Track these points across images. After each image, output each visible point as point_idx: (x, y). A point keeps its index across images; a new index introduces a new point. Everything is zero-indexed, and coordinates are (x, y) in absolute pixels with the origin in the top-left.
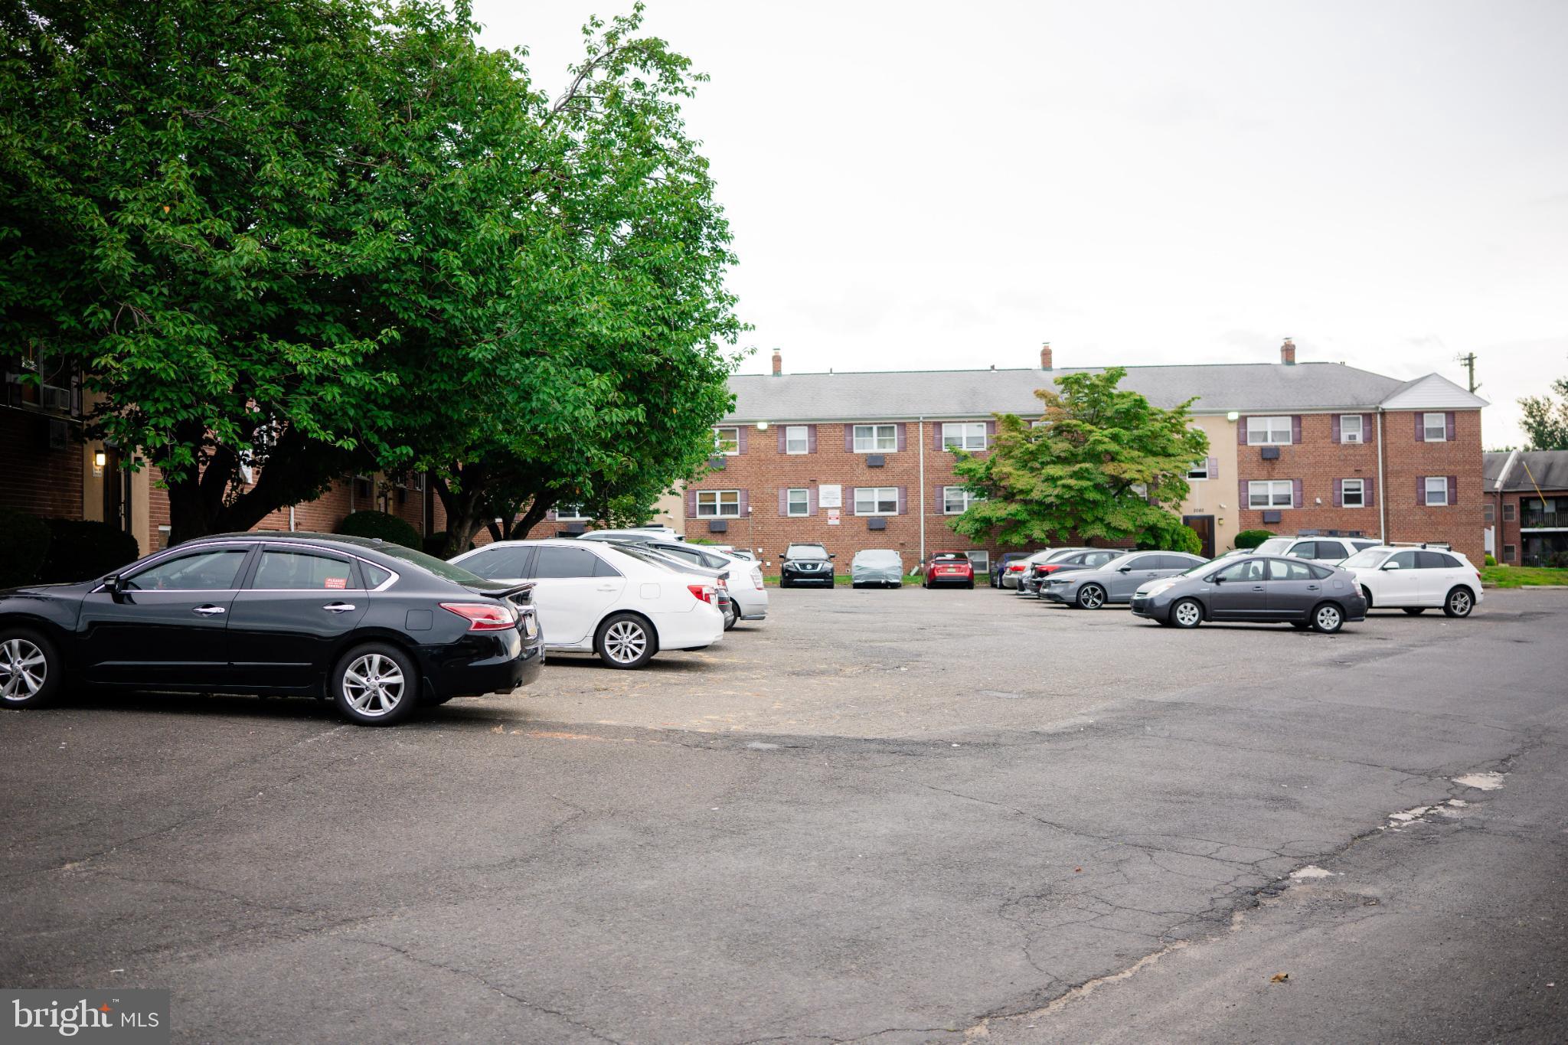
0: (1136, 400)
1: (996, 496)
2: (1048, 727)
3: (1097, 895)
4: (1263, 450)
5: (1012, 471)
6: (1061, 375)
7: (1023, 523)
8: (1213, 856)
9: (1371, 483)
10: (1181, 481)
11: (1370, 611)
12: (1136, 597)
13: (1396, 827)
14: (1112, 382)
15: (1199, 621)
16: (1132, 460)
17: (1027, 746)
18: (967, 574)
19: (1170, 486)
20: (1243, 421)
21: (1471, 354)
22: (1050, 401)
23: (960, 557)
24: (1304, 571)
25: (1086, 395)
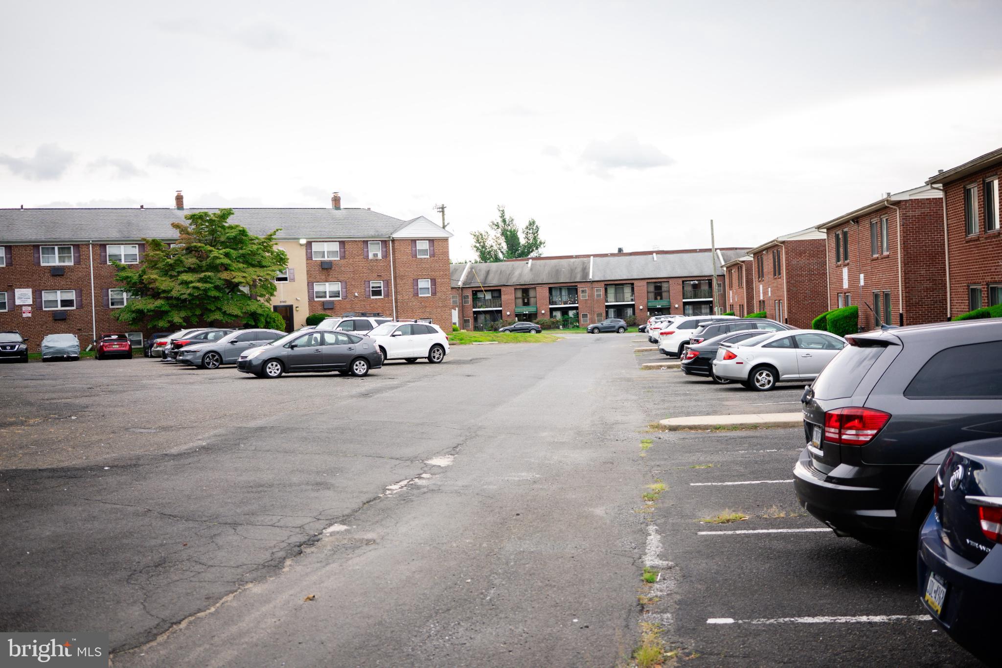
0: (240, 231)
1: (146, 295)
2: (174, 450)
3: (197, 560)
4: (322, 263)
5: (157, 277)
6: (189, 213)
7: (166, 313)
8: (276, 525)
9: (387, 283)
10: (271, 284)
11: (386, 362)
12: (240, 360)
13: (389, 494)
14: (224, 219)
15: (281, 373)
16: (239, 270)
17: (158, 465)
18: (127, 348)
19: (264, 287)
20: (309, 244)
21: (443, 205)
22: (182, 231)
23: (122, 338)
24: (345, 339)
25: (207, 227)
